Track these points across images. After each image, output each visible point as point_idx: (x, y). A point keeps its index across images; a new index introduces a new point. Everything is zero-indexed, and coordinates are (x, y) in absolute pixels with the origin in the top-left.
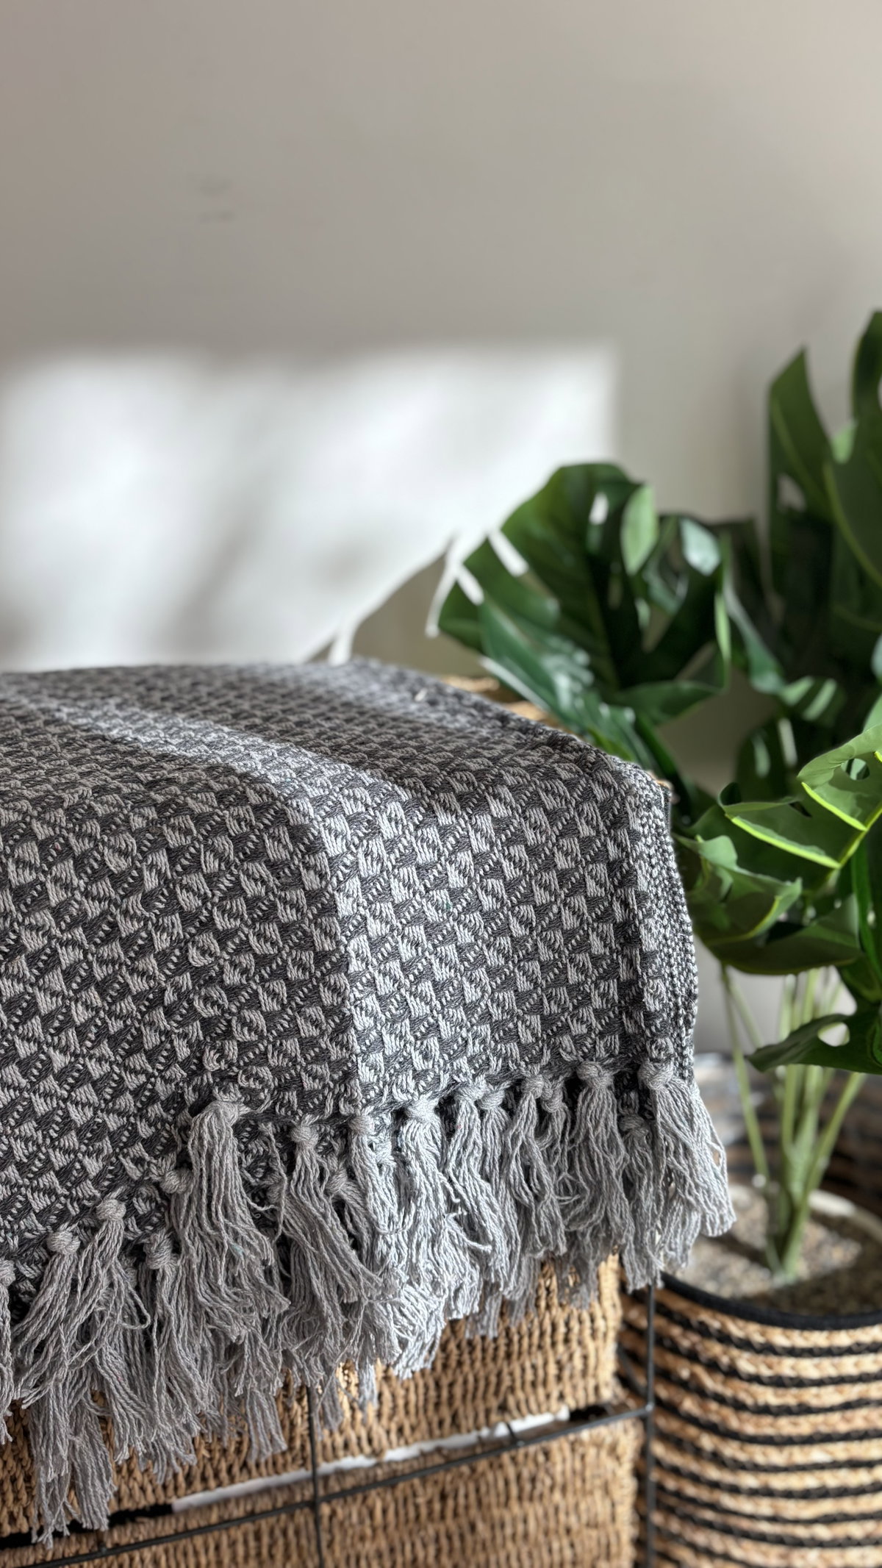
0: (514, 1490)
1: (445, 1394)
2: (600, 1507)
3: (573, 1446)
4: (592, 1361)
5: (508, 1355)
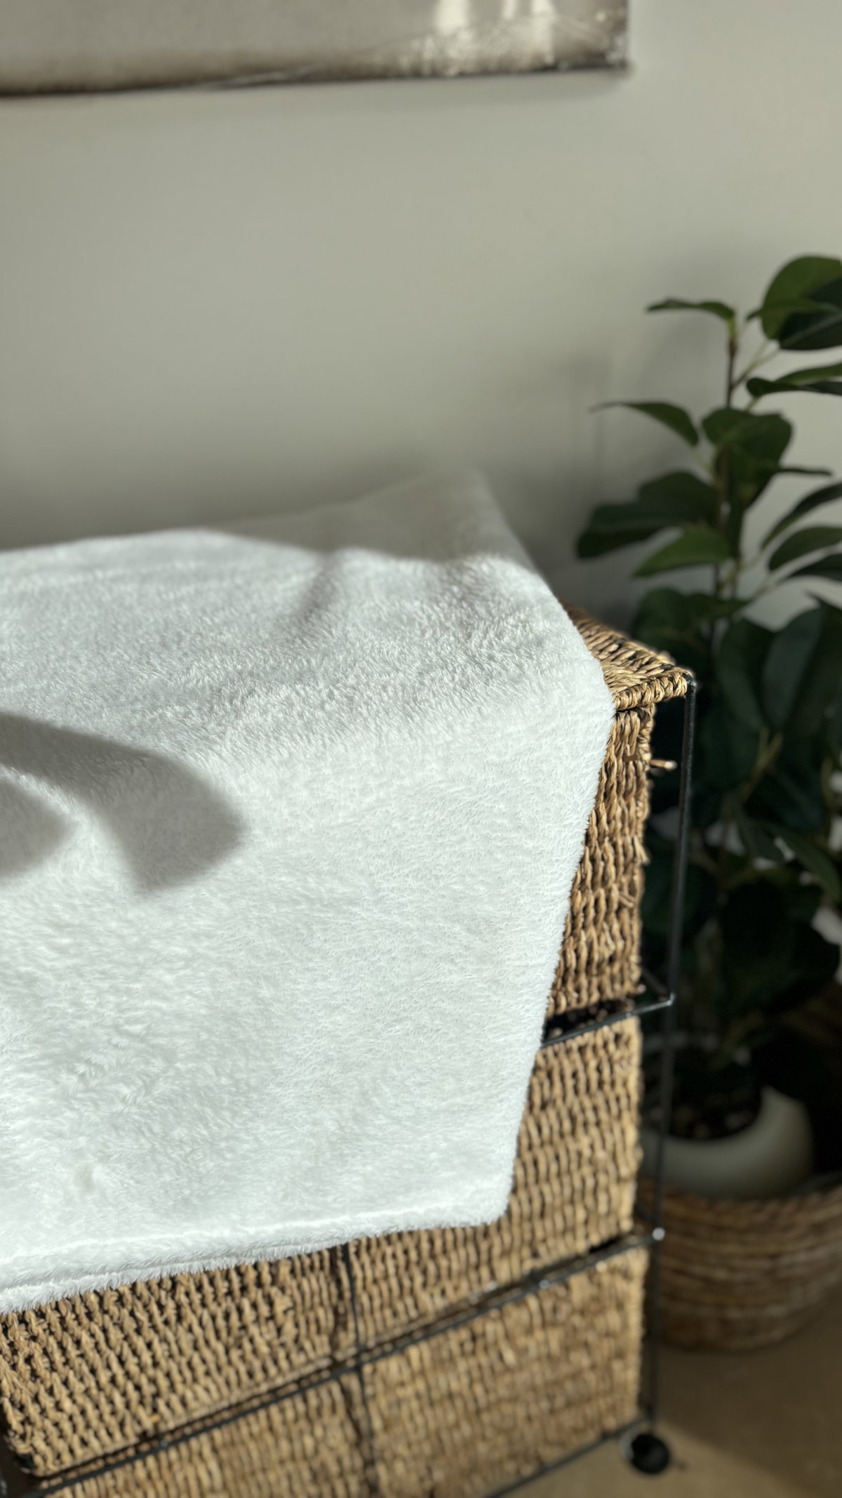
0: (537, 1320)
1: (484, 1257)
2: (613, 1319)
3: (590, 1278)
4: (614, 1204)
5: (542, 1215)
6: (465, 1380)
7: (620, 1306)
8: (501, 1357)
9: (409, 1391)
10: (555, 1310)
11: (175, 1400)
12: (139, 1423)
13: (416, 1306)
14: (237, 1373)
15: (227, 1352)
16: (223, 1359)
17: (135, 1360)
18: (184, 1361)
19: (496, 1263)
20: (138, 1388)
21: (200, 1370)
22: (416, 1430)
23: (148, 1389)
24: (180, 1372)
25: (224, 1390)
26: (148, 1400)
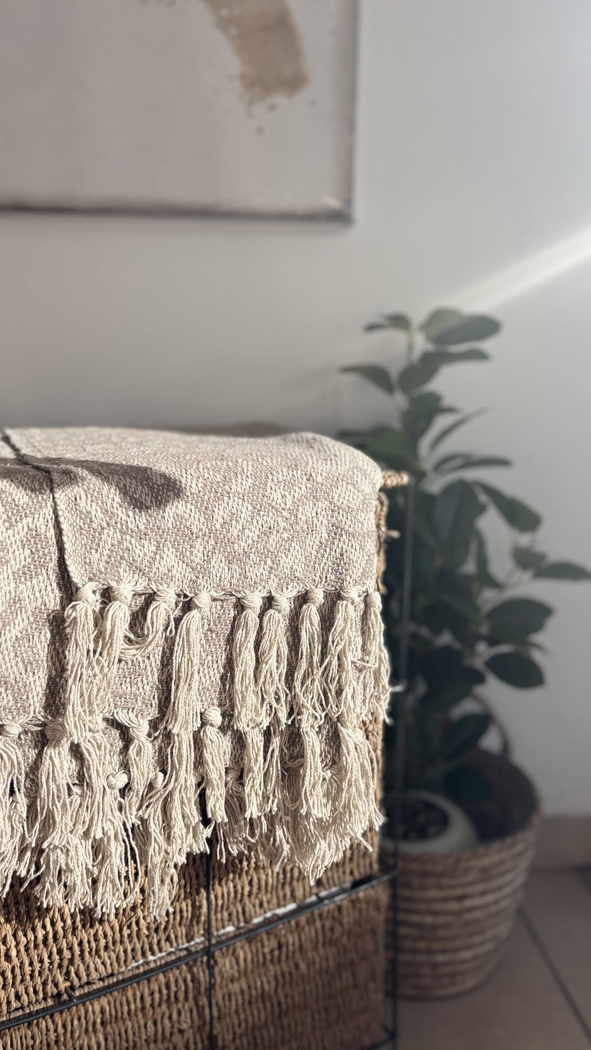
6: (273, 984)
7: (373, 932)
8: (297, 966)
9: (235, 987)
10: (332, 929)
11: (82, 968)
12: (56, 985)
13: (244, 913)
14: (125, 951)
15: (121, 930)
16: (118, 936)
17: (62, 924)
18: (92, 932)
19: (295, 883)
20: (60, 952)
21: (103, 942)
22: (240, 1025)
23: (67, 954)
24: (89, 942)
25: (116, 965)
26: (66, 962)
